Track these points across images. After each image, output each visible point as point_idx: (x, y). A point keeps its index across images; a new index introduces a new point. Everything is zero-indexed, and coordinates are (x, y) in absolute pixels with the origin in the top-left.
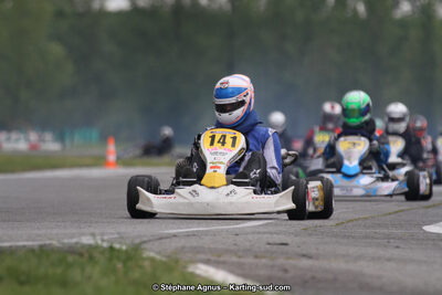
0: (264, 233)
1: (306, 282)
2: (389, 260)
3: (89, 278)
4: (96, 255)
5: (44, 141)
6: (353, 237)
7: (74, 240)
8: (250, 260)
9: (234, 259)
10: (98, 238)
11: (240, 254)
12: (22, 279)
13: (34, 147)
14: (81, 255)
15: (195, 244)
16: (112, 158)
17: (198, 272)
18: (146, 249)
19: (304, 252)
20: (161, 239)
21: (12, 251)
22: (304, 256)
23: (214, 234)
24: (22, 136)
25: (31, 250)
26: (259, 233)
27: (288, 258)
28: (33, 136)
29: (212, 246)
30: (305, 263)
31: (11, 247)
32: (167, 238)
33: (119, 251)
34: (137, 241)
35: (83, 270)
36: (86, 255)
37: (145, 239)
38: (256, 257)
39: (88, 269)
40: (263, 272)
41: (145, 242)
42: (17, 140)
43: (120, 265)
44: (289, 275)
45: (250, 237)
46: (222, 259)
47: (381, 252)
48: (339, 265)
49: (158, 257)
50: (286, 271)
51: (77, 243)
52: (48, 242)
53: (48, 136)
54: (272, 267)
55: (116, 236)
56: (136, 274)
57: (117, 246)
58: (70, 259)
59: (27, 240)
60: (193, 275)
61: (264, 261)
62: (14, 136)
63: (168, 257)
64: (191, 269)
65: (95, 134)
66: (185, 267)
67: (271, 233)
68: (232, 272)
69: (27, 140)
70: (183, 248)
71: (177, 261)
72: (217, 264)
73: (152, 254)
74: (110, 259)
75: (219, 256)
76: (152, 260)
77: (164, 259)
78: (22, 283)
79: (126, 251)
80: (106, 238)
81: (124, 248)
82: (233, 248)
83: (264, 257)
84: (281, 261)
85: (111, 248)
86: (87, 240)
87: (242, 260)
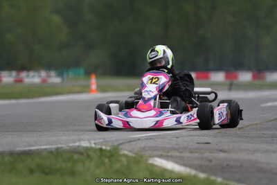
0: (194, 136)
1: (223, 168)
2: (274, 152)
3: (88, 169)
4: (91, 153)
5: (50, 76)
6: (250, 137)
7: (77, 144)
8: (187, 154)
9: (178, 154)
10: (92, 142)
11: (181, 150)
12: (47, 171)
13: (44, 81)
14: (81, 154)
15: (152, 145)
16: (94, 87)
17: (155, 163)
18: (122, 149)
19: (221, 148)
20: (130, 141)
21: (38, 153)
22: (221, 151)
23: (163, 137)
24: (36, 74)
25: (51, 152)
26: (191, 136)
27: (211, 153)
28: (43, 74)
29: (162, 145)
30: (222, 155)
31: (38, 150)
32: (134, 141)
33: (105, 150)
34: (116, 144)
35: (84, 164)
36: (85, 154)
37: (120, 142)
38: (191, 152)
39: (87, 164)
40: (196, 162)
41: (121, 144)
42: (33, 76)
43: (107, 160)
44: (212, 164)
45: (186, 139)
46: (170, 154)
47: (269, 147)
48: (243, 156)
49: (130, 154)
50: (210, 161)
51: (78, 146)
52: (60, 146)
53: (53, 73)
54: (202, 158)
55: (102, 140)
56: (117, 166)
57: (104, 147)
58: (76, 157)
59: (47, 145)
60: (152, 165)
61: (196, 155)
62: (31, 74)
63: (136, 154)
64: (151, 161)
65: (82, 71)
66: (147, 160)
67: (199, 136)
68: (177, 163)
69: (40, 76)
70: (145, 147)
71: (142, 157)
72: (167, 158)
73: (126, 152)
74: (100, 157)
75: (168, 152)
76: (126, 156)
77: (133, 155)
78: (46, 174)
79: (110, 151)
80: (96, 141)
81: (108, 148)
82: (176, 146)
83: (196, 152)
84: (207, 154)
85: (101, 149)
86: (85, 144)
87: (183, 155)
